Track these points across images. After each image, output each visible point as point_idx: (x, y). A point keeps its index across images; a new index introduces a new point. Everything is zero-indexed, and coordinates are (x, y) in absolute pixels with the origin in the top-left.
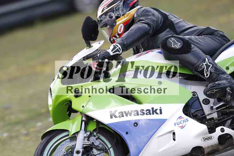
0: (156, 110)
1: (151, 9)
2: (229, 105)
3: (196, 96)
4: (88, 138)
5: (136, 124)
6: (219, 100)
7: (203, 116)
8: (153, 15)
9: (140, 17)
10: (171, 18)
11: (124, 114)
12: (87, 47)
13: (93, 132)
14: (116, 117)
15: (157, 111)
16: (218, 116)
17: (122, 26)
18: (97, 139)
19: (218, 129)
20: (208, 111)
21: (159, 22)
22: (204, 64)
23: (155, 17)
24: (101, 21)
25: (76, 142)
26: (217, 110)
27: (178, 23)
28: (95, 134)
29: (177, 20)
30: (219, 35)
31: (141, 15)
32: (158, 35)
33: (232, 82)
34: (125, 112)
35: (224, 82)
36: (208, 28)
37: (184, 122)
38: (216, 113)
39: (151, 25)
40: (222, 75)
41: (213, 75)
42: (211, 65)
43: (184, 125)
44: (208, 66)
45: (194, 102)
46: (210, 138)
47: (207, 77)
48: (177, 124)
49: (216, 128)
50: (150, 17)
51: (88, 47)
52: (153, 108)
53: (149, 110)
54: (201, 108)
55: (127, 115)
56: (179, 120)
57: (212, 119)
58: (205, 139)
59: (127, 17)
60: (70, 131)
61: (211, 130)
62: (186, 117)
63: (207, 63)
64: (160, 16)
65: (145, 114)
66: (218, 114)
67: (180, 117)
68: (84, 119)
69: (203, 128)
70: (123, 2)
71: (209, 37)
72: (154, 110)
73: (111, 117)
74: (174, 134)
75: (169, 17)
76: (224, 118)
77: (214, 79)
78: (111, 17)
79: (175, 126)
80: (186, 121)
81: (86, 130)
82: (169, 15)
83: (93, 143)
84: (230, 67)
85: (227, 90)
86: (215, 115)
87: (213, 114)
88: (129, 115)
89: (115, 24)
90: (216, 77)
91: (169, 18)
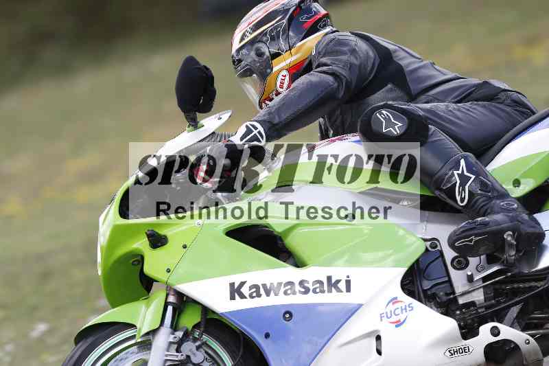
0: (338, 281)
1: (353, 38)
2: (513, 273)
3: (439, 248)
4: (179, 344)
5: (288, 314)
6: (491, 260)
7: (449, 297)
8: (353, 51)
9: (322, 57)
10: (400, 59)
11: (262, 291)
12: (189, 127)
13: (192, 330)
14: (242, 296)
15: (339, 285)
16: (485, 298)
17: (285, 76)
18: (198, 348)
19: (485, 329)
20: (464, 285)
21: (369, 69)
22: (455, 172)
23: (356, 58)
24: (240, 61)
25: (150, 353)
26: (484, 282)
27: (416, 70)
28: (197, 334)
29: (414, 63)
30: (509, 101)
31: (324, 51)
32: (365, 98)
33: (519, 218)
34: (264, 286)
35: (499, 217)
36: (486, 83)
37: (404, 311)
38: (482, 290)
39: (342, 77)
40: (498, 202)
41: (477, 200)
42: (473, 177)
43: (402, 318)
44: (464, 179)
45: (431, 262)
46: (464, 350)
47: (462, 205)
48: (387, 316)
49: (479, 327)
50: (344, 58)
51: (191, 127)
52: (329, 278)
53: (321, 283)
54: (446, 279)
55: (268, 294)
56: (391, 307)
57: (473, 304)
58: (452, 352)
59: (296, 54)
60: (138, 326)
61: (468, 331)
62: (408, 300)
63: (463, 171)
64: (371, 54)
65: (311, 291)
66: (485, 293)
67: (394, 300)
68: (172, 299)
69: (450, 325)
70: (288, 19)
71: (484, 106)
72: (333, 281)
73: (233, 298)
74: (378, 338)
75: (394, 55)
76: (499, 303)
77: (480, 209)
78: (260, 54)
79: (381, 320)
80: (408, 309)
81: (174, 327)
82: (395, 51)
83: (188, 357)
84: (522, 181)
85: (505, 236)
86: (478, 296)
87: (474, 294)
88: (272, 293)
89: (269, 71)
90: (484, 205)
91: (395, 59)
